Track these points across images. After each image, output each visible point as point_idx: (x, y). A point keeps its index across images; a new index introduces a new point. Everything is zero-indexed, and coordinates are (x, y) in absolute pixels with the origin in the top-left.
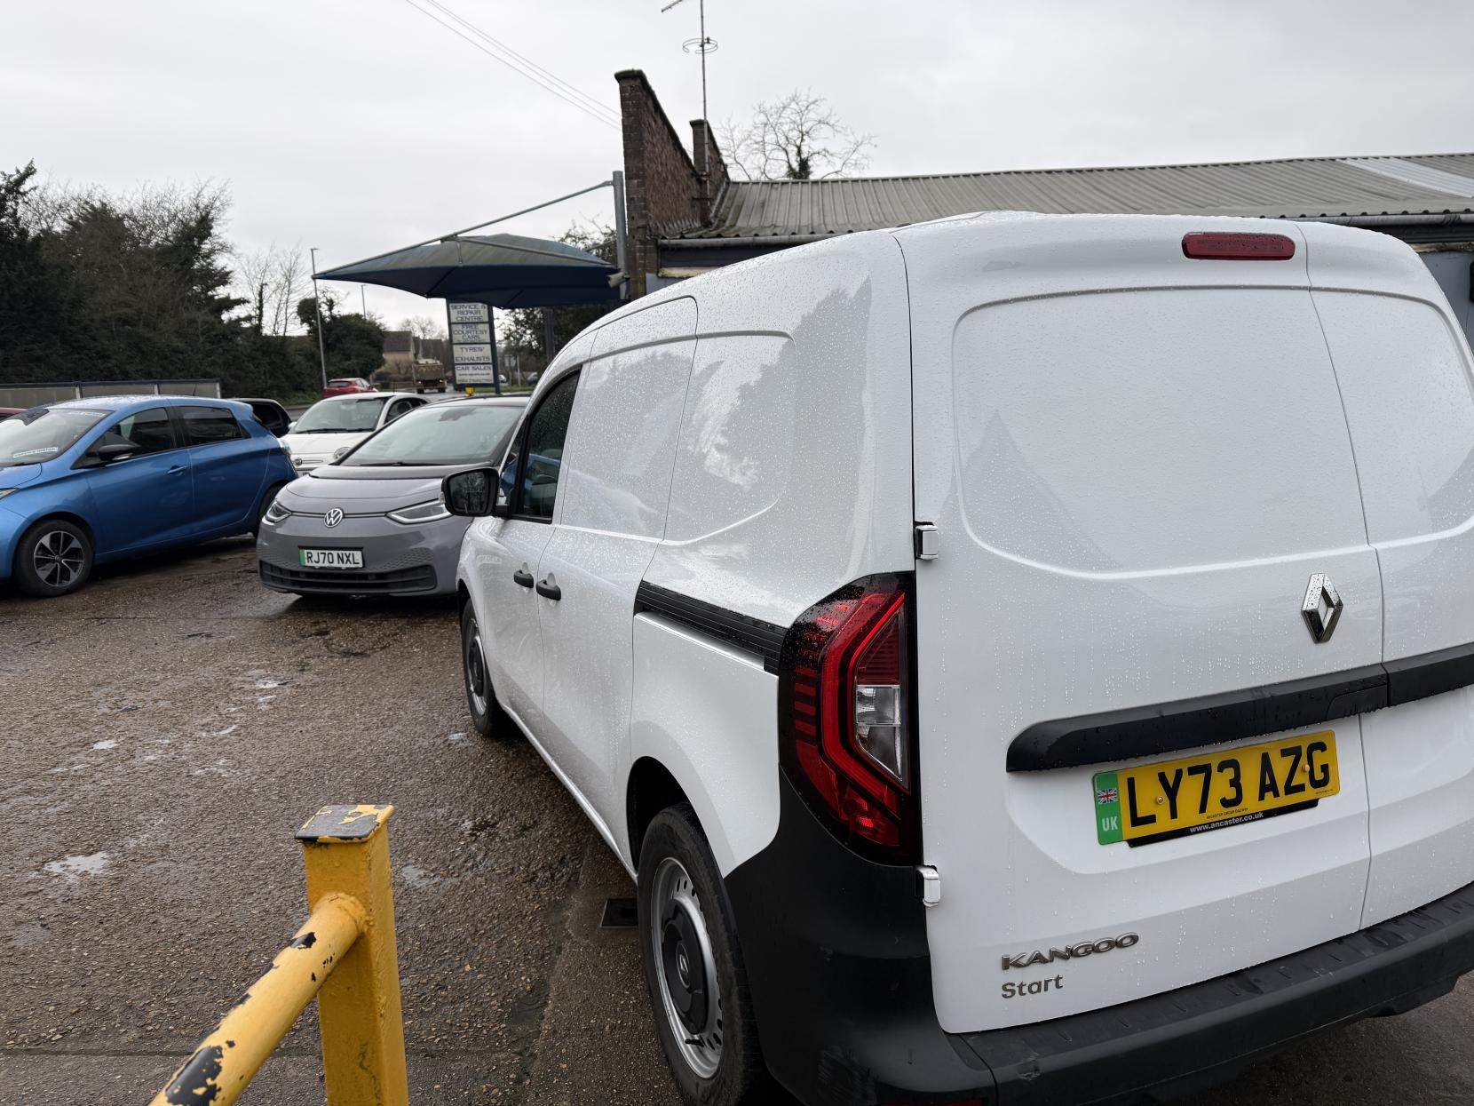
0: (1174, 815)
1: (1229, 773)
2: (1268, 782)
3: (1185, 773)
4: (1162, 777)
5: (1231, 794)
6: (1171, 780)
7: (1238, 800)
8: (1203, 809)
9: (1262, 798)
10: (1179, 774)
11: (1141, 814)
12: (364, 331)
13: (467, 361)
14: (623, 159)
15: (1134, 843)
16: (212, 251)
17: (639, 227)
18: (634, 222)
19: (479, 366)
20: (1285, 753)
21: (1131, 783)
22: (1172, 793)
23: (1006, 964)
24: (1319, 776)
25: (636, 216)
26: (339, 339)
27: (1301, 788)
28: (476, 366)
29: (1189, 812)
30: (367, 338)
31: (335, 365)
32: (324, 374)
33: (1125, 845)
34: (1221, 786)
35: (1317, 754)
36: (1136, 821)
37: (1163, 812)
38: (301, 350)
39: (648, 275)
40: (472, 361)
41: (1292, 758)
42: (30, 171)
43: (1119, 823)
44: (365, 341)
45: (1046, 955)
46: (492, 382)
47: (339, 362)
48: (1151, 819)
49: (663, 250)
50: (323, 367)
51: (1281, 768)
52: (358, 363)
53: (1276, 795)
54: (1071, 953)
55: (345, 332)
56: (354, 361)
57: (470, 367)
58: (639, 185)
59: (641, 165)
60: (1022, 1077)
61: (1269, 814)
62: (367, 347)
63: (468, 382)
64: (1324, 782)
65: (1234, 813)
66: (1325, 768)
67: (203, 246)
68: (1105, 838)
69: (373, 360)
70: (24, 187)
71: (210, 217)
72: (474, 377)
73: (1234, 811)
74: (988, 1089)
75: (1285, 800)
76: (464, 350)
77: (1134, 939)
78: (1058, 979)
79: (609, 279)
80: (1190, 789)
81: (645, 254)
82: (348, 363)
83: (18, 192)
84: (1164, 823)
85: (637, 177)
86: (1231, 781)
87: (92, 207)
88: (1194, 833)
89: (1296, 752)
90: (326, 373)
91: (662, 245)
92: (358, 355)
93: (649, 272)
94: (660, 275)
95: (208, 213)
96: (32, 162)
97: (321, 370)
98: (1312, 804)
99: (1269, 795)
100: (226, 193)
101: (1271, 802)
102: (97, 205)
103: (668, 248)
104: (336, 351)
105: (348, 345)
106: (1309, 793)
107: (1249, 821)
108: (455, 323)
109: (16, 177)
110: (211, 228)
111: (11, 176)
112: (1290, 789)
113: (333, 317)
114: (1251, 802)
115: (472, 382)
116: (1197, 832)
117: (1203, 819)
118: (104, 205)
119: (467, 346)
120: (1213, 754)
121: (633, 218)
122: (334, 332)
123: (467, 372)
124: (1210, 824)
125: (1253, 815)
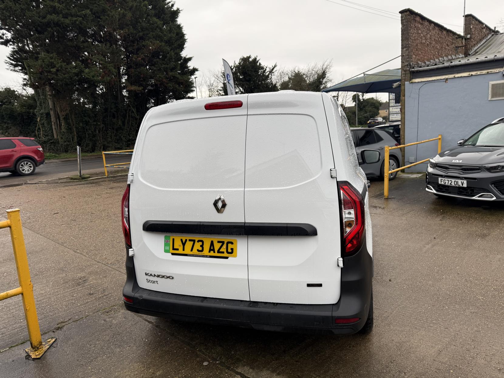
0: (184, 250)
1: (201, 243)
2: (212, 248)
3: (188, 241)
4: (182, 240)
5: (200, 249)
6: (184, 242)
7: (202, 251)
8: (192, 250)
9: (209, 252)
10: (186, 240)
11: (175, 247)
12: (373, 103)
13: (394, 113)
14: (401, 41)
15: (173, 254)
16: (326, 82)
17: (405, 66)
18: (404, 64)
19: (398, 114)
20: (219, 242)
21: (173, 239)
22: (184, 244)
23: (146, 274)
24: (230, 251)
25: (404, 61)
26: (364, 107)
27: (223, 252)
28: (397, 114)
29: (188, 250)
30: (374, 106)
31: (362, 115)
32: (357, 119)
33: (171, 254)
34: (198, 246)
35: (230, 245)
36: (174, 249)
37: (181, 248)
38: (351, 111)
39: (406, 83)
40: (396, 113)
41: (221, 244)
42: (275, 66)
43: (169, 248)
44: (373, 107)
45: (153, 275)
46: (400, 120)
47: (363, 114)
48: (178, 249)
49: (413, 73)
50: (357, 116)
51: (217, 246)
52: (369, 114)
53: (214, 252)
54: (163, 277)
55: (366, 104)
56: (368, 114)
57: (395, 115)
58: (406, 50)
59: (407, 43)
60: (139, 298)
61: (211, 257)
62: (374, 109)
63: (394, 120)
64: (232, 253)
65: (200, 254)
66: (232, 249)
67: (324, 81)
68: (166, 251)
69: (375, 113)
70: (274, 71)
71: (326, 71)
72: (396, 118)
73: (201, 253)
74: (132, 297)
75: (216, 254)
76: (394, 109)
77: (173, 278)
78: (157, 282)
79: (393, 85)
80: (189, 245)
81: (405, 75)
82: (366, 114)
83: (272, 72)
84: (181, 251)
85: (406, 47)
86: (201, 245)
87: (296, 73)
88: (188, 256)
89: (223, 243)
90: (358, 118)
91: (412, 71)
92: (370, 112)
93: (406, 81)
94: (410, 82)
95: (325, 71)
96: (276, 63)
97: (356, 118)
98: (227, 258)
99: (212, 252)
100: (331, 63)
101: (212, 253)
102: (297, 72)
103: (414, 72)
104: (363, 110)
105: (367, 108)
106: (226, 255)
107: (205, 257)
108: (391, 100)
109: (272, 68)
110: (326, 75)
111: (271, 68)
112: (219, 252)
113: (363, 99)
114: (206, 252)
115: (395, 120)
116: (189, 256)
117: (191, 253)
118: (299, 72)
119: (394, 107)
120: (197, 237)
121: (403, 62)
122: (363, 104)
123: (394, 116)
124: (193, 255)
125: (206, 256)
